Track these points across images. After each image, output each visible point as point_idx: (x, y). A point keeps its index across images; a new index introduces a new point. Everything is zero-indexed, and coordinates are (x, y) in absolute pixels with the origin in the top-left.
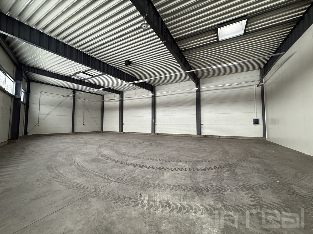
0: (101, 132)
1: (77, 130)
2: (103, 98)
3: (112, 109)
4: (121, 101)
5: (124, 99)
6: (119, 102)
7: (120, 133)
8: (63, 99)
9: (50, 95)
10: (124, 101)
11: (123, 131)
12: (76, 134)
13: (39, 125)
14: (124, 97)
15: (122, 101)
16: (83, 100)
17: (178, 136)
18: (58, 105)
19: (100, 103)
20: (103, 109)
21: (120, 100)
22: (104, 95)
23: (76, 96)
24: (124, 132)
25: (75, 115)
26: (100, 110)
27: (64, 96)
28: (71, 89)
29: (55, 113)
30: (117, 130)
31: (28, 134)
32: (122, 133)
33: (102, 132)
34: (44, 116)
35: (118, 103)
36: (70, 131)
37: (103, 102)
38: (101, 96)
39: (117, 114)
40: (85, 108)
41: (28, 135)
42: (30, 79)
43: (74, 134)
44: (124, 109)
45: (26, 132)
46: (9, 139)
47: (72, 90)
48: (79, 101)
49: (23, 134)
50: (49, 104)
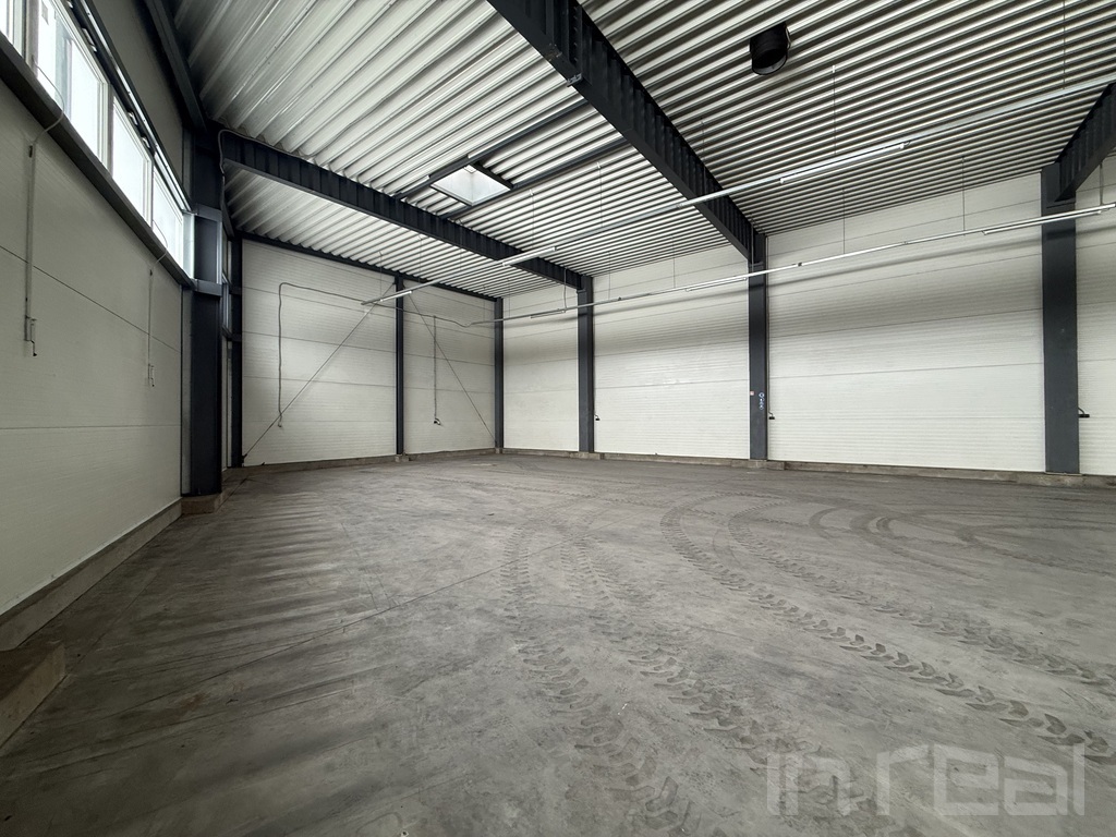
0: (498, 450)
1: (414, 446)
2: (499, 312)
3: (539, 354)
4: (585, 319)
5: (597, 309)
6: (576, 323)
7: (584, 455)
8: (362, 315)
9: (315, 296)
10: (597, 320)
11: (599, 448)
12: (413, 459)
13: (283, 424)
14: (597, 298)
15: (587, 316)
16: (430, 321)
17: (917, 477)
18: (346, 340)
19: (488, 333)
20: (499, 358)
21: (579, 315)
22: (501, 300)
23: (407, 305)
24: (603, 454)
25: (407, 382)
26: (490, 360)
27: (364, 303)
28: (389, 272)
29: (335, 373)
30: (573, 445)
31: (247, 463)
32: (592, 455)
33: (501, 452)
34: (298, 386)
35: (571, 330)
36: (391, 450)
37: (499, 328)
38: (490, 305)
39: (570, 373)
40: (440, 355)
41: (245, 464)
42: (238, 227)
43: (406, 460)
44: (596, 354)
45: (238, 457)
46: (184, 492)
47: (391, 279)
48: (416, 325)
49: (230, 465)
50: (311, 337)
